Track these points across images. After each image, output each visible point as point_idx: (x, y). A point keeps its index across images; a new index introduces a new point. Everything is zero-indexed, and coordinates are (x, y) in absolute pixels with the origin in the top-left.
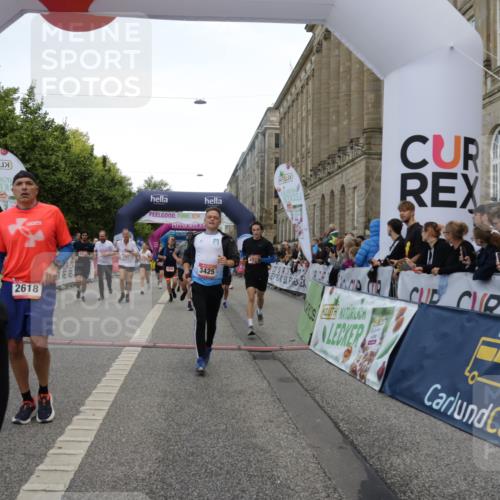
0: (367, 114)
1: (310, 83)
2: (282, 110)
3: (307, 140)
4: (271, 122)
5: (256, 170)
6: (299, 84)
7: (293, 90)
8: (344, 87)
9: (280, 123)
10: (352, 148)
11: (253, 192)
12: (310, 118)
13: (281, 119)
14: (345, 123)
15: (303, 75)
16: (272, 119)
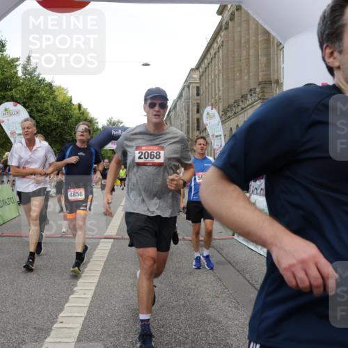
0: (262, 71)
1: (220, 50)
2: (201, 70)
3: (219, 91)
4: (194, 78)
5: (184, 112)
6: (212, 51)
7: (209, 56)
8: (244, 53)
9: (200, 79)
10: (251, 95)
11: (182, 127)
12: (221, 75)
13: (201, 76)
14: (246, 78)
15: (215, 46)
16: (194, 76)
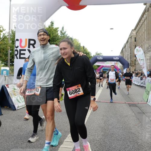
1: (145, 21)
3: (145, 39)
5: (129, 49)
6: (142, 22)
7: (140, 24)
9: (136, 34)
11: (128, 55)
12: (146, 32)
13: (137, 33)
15: (143, 19)
16: (134, 33)
